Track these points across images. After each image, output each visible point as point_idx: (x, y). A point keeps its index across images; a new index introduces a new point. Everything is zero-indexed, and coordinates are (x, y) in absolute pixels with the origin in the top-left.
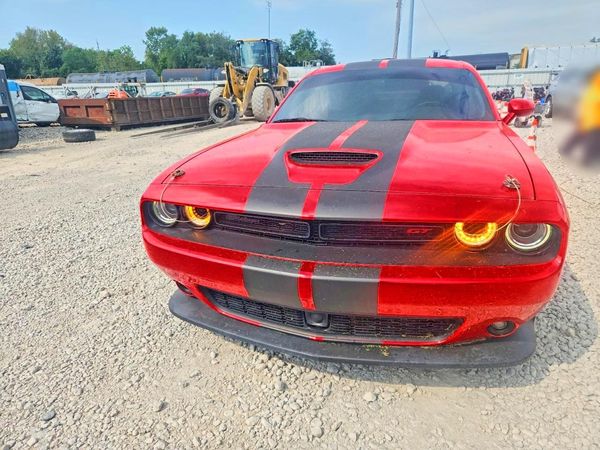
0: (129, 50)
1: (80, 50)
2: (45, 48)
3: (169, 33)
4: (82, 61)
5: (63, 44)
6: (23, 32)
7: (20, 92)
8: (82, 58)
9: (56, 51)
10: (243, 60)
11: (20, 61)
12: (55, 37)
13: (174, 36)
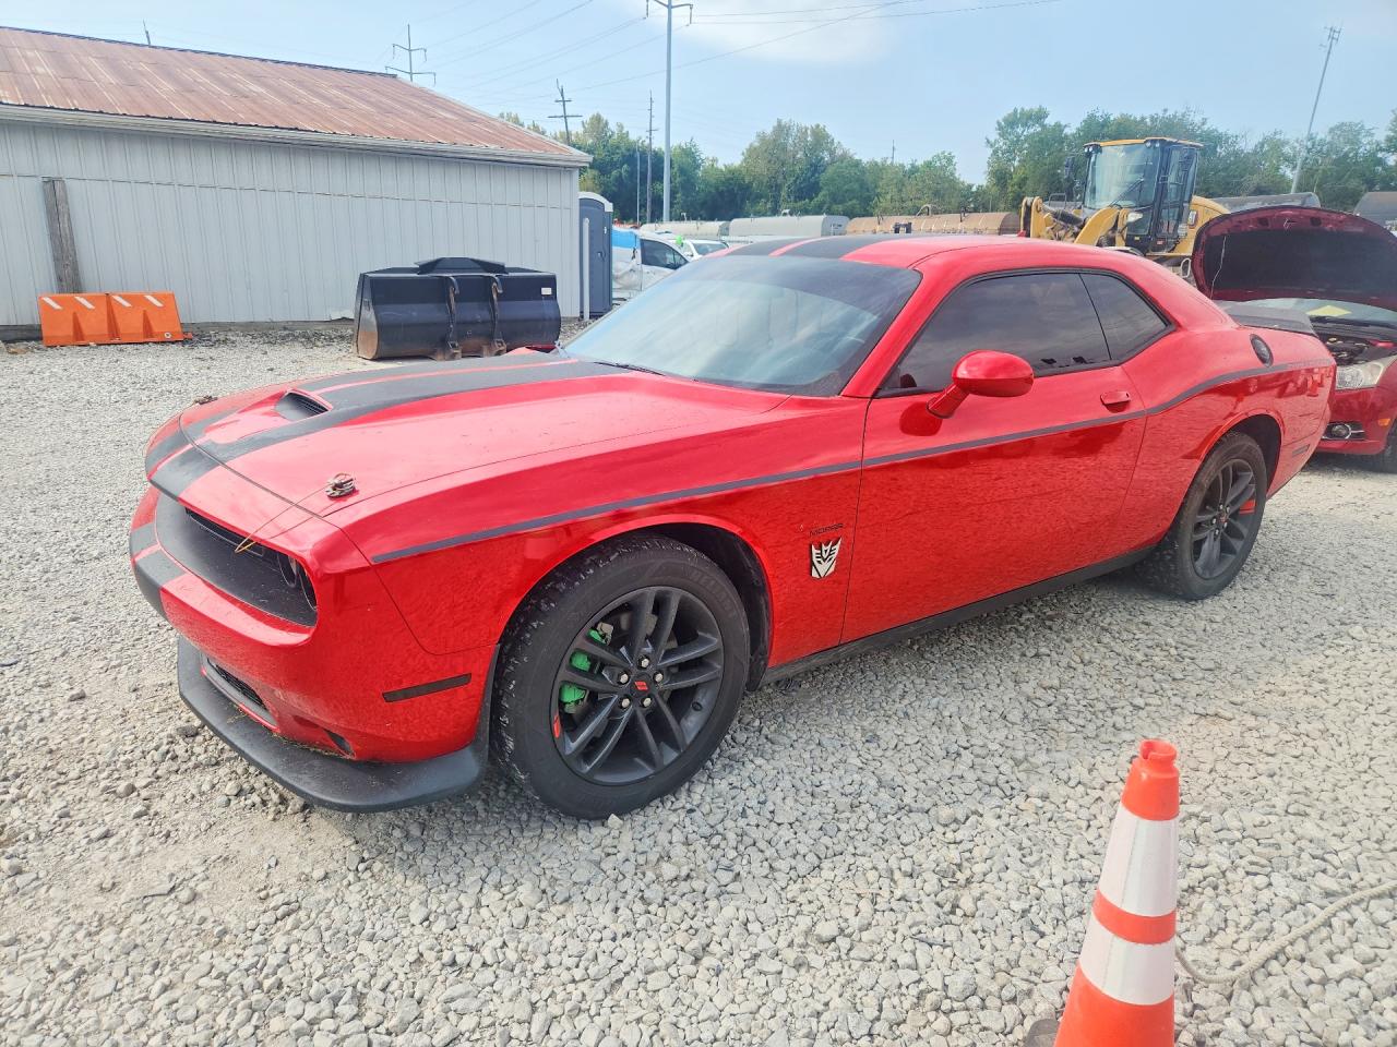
0: (950, 160)
1: (857, 164)
2: (800, 160)
3: (1050, 121)
4: (856, 186)
5: (832, 153)
6: (769, 130)
7: (639, 252)
8: (857, 181)
9: (816, 167)
10: (1094, 191)
11: (749, 186)
12: (820, 137)
13: (1059, 127)
